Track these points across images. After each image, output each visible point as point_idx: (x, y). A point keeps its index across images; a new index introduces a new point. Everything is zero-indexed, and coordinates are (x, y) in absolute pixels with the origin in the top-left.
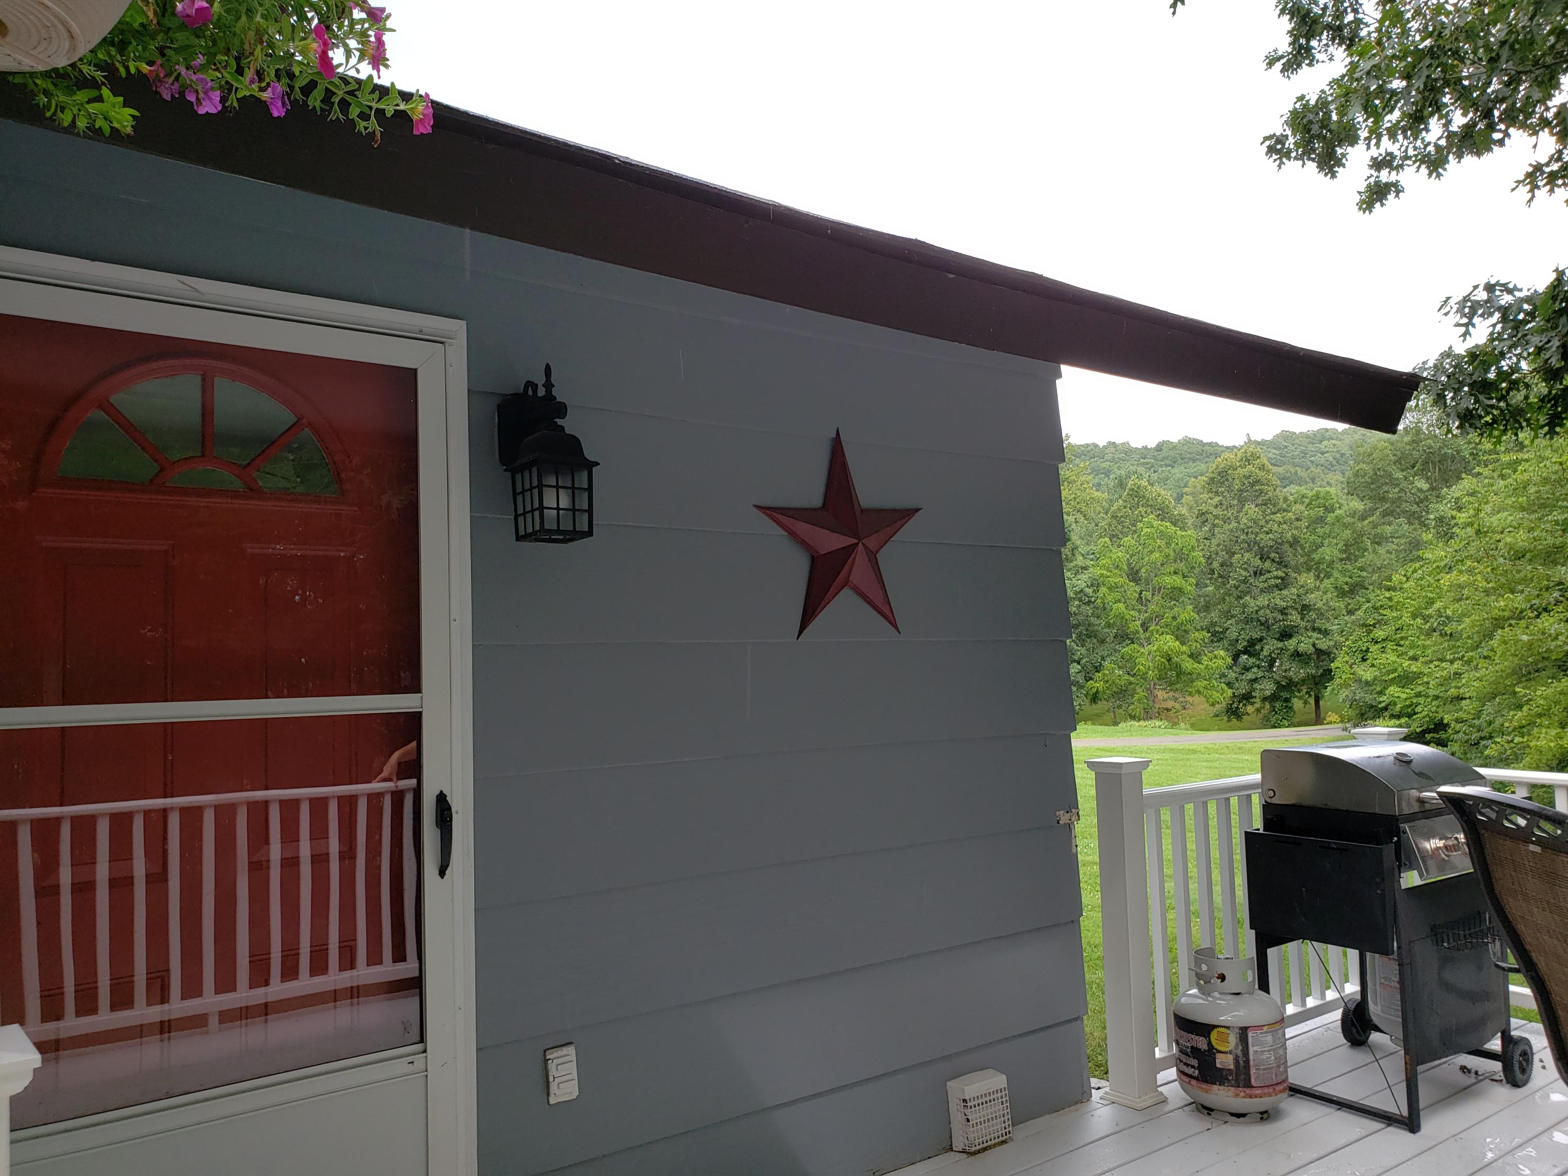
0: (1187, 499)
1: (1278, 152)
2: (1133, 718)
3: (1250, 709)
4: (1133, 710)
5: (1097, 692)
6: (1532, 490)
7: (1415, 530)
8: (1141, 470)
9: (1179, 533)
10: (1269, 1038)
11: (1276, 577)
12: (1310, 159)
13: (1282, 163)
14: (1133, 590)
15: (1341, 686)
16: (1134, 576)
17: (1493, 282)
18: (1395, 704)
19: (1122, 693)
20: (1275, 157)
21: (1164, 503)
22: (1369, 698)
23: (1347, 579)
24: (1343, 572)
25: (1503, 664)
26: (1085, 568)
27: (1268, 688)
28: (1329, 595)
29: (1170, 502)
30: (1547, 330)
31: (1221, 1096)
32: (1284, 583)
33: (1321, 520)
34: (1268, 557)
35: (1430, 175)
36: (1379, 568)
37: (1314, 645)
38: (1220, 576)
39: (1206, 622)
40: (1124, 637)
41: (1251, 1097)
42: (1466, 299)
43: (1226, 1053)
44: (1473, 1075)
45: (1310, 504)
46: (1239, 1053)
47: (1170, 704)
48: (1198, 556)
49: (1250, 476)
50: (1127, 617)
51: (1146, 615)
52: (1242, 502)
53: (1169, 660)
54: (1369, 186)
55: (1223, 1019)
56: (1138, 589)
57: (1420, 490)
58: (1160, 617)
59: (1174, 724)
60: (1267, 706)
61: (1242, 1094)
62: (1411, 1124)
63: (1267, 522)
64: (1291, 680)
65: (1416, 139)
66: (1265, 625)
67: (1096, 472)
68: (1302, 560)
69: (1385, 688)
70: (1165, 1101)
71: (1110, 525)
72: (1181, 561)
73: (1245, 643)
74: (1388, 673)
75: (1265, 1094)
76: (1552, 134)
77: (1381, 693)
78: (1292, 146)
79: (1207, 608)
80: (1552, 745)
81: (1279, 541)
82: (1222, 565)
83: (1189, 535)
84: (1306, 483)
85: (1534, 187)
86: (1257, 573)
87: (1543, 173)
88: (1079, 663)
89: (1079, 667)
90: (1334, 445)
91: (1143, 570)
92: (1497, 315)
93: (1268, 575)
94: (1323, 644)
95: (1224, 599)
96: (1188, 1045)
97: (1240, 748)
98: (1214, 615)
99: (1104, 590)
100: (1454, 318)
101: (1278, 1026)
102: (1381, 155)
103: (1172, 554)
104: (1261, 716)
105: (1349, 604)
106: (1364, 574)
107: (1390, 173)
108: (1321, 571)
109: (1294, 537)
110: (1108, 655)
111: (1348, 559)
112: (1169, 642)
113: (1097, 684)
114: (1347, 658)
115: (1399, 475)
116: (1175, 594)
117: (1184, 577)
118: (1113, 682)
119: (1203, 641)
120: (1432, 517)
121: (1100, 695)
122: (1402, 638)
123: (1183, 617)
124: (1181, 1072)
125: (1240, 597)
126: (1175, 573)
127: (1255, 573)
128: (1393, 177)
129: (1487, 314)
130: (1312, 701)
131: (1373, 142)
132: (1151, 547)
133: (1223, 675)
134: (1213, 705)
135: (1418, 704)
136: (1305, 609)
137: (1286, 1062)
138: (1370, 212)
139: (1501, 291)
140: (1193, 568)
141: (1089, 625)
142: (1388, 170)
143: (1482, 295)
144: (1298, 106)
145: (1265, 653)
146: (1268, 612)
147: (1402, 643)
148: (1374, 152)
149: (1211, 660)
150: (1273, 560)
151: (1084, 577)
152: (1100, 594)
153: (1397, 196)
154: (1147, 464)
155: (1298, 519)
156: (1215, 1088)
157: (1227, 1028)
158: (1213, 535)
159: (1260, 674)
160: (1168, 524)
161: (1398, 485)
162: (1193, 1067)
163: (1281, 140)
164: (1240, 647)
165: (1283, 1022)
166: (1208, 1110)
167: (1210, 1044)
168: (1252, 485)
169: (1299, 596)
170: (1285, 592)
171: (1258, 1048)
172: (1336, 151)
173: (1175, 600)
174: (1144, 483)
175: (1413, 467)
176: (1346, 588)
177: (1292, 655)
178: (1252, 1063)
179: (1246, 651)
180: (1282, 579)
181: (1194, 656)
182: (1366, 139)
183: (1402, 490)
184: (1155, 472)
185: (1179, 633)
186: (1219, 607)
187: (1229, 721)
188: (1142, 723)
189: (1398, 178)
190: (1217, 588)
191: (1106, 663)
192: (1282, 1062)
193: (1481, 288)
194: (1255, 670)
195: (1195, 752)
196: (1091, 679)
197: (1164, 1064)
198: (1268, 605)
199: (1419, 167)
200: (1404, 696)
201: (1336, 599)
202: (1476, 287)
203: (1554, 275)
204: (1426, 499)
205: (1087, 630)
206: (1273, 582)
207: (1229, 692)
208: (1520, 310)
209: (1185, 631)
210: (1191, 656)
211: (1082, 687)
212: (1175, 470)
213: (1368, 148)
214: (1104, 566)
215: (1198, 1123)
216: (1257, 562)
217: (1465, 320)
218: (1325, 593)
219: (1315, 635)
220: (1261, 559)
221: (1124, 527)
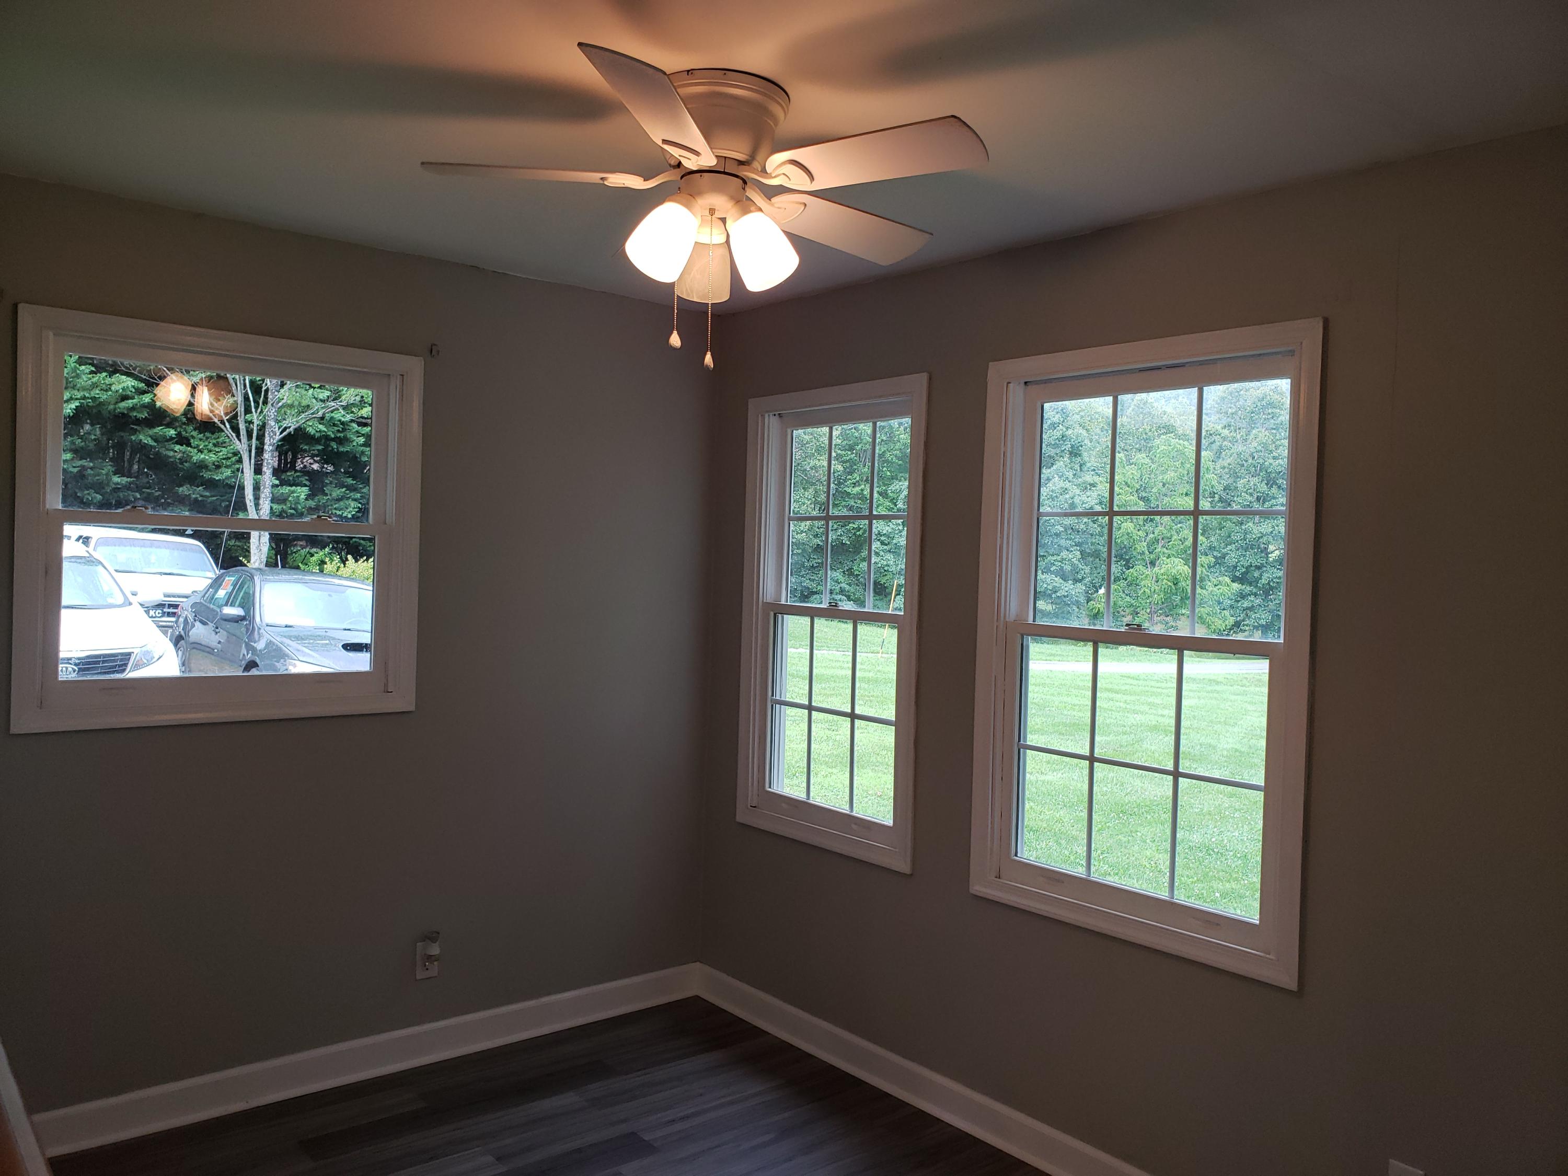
5: (1098, 612)
21: (1169, 421)
38: (1224, 500)
50: (1135, 537)
51: (1153, 536)
52: (1252, 424)
53: (1175, 584)
58: (1165, 538)
63: (1277, 447)
66: (1265, 552)
82: (1227, 488)
89: (1083, 587)
91: (1153, 490)
93: (1274, 502)
98: (1215, 540)
103: (1186, 474)
112: (1174, 566)
113: (1097, 606)
119: (1207, 565)
125: (1243, 522)
126: (1186, 494)
127: (1261, 499)
132: (1164, 467)
141: (1093, 544)
145: (1264, 581)
146: (1271, 539)
149: (1214, 585)
150: (1279, 487)
185: (1184, 556)
186: (1219, 531)
196: (1092, 599)
198: (1272, 532)
211: (1084, 607)
216: (1263, 487)
220: (1268, 484)
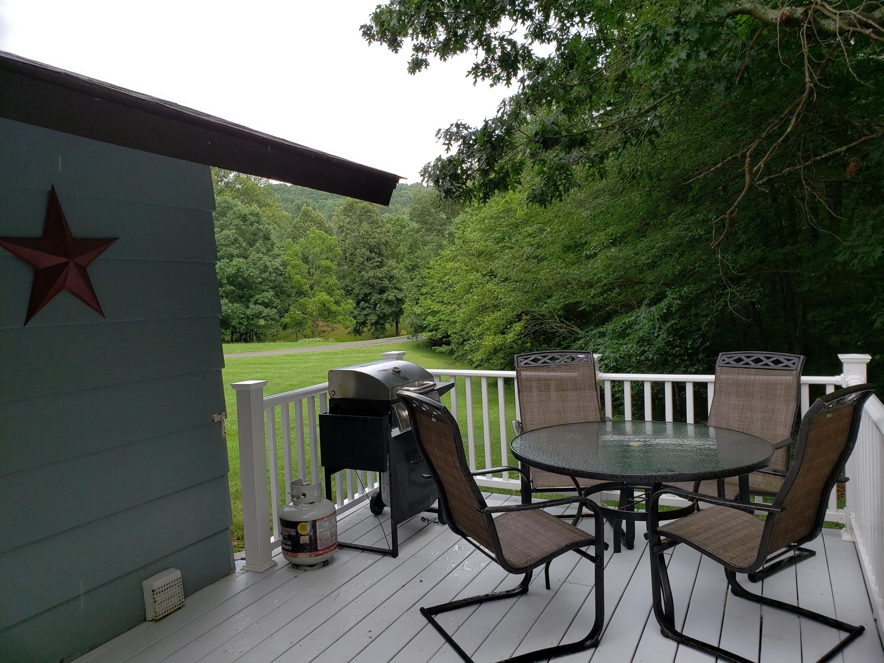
0: (334, 218)
1: (368, 35)
2: (306, 337)
3: (365, 329)
4: (306, 332)
5: (286, 324)
6: (487, 221)
7: (440, 239)
8: (310, 201)
9: (329, 237)
10: (327, 524)
11: (378, 262)
12: (384, 41)
13: (370, 42)
14: (305, 267)
15: (407, 317)
16: (306, 260)
17: (459, 123)
18: (430, 325)
19: (299, 324)
20: (367, 38)
21: (321, 220)
22: (419, 322)
23: (411, 263)
24: (409, 259)
25: (473, 306)
26: (280, 255)
27: (373, 318)
28: (403, 271)
29: (324, 220)
30: (481, 150)
31: (303, 558)
32: (381, 265)
33: (400, 232)
34: (374, 251)
35: (441, 59)
36: (424, 258)
37: (395, 296)
38: (350, 261)
39: (344, 285)
40: (301, 293)
41: (317, 556)
42: (447, 131)
43: (305, 535)
44: (426, 521)
45: (394, 223)
46: (312, 534)
47: (325, 328)
48: (339, 250)
49: (365, 208)
50: (302, 282)
51: (312, 281)
52: (361, 221)
53: (324, 306)
54: (413, 60)
55: (305, 517)
56: (308, 267)
57: (442, 219)
58: (319, 282)
59: (327, 339)
60: (374, 327)
61: (313, 555)
62: (394, 553)
63: (373, 232)
64: (384, 314)
65: (434, 38)
66: (372, 286)
67: (285, 200)
68: (390, 253)
69: (426, 317)
70: (276, 565)
71: (292, 231)
72: (330, 252)
73: (363, 296)
74: (428, 309)
75: (325, 553)
76: (483, 49)
77: (424, 319)
78: (375, 33)
79: (344, 277)
80: (491, 344)
81: (379, 243)
82: (351, 255)
83: (333, 239)
84: (393, 212)
85: (476, 76)
86: (369, 259)
87: (480, 68)
88: (276, 308)
89: (276, 310)
90: (407, 193)
91: (310, 257)
92: (461, 141)
93: (373, 260)
94: (400, 296)
95: (352, 273)
96: (287, 534)
97: (359, 351)
98: (347, 281)
99: (289, 267)
100: (442, 140)
101: (332, 516)
102: (418, 44)
103: (325, 248)
104: (370, 333)
105: (412, 275)
106: (419, 260)
107: (422, 54)
108: (399, 258)
109: (386, 241)
110: (292, 304)
111: (411, 252)
112: (324, 296)
113: (286, 320)
114: (409, 303)
115: (433, 211)
116: (327, 270)
117: (332, 261)
118: (295, 318)
119: (342, 295)
120: (447, 232)
121: (288, 325)
122: (434, 292)
123: (331, 282)
124: (283, 549)
125: (360, 272)
126: (327, 259)
127: (367, 259)
128: (424, 57)
129: (457, 140)
130: (394, 324)
131: (415, 36)
132: (314, 245)
133: (352, 313)
134: (346, 328)
135: (440, 324)
136: (391, 278)
137: (336, 532)
138: (414, 74)
139: (463, 128)
140: (336, 256)
141: (282, 287)
142: (421, 53)
143: (455, 130)
144: (378, 10)
145: (372, 301)
146: (374, 279)
147: (434, 295)
148: (415, 42)
149: (346, 305)
150: (376, 253)
151: (279, 260)
152: (287, 270)
153: (426, 67)
154: (313, 197)
155: (388, 232)
156: (300, 554)
157: (306, 522)
158: (347, 238)
159: (370, 311)
160: (323, 232)
161: (433, 216)
162: (289, 545)
163: (370, 28)
164: (360, 298)
165: (335, 513)
166: (296, 566)
167: (297, 532)
168: (366, 212)
169: (388, 271)
170: (382, 269)
171: (322, 531)
172: (397, 39)
173: (327, 273)
174: (310, 208)
175: (439, 207)
176: (410, 267)
177: (385, 302)
178: (318, 538)
179: (363, 300)
180: (380, 262)
181: (337, 303)
182: (411, 34)
183: (434, 219)
184: (317, 202)
185: (329, 291)
186: (350, 277)
187: (355, 336)
188: (310, 339)
189: (427, 58)
190: (349, 267)
191: (291, 308)
192: (335, 534)
193: (454, 125)
194: (367, 309)
195: (336, 353)
196: (283, 317)
197: (275, 545)
198: (374, 276)
199: (436, 54)
200: (434, 321)
201: (405, 273)
202: (452, 125)
203: (484, 123)
204: (445, 223)
205: (281, 290)
206: (376, 264)
207: (355, 321)
208: (471, 139)
209: (332, 290)
210: (336, 303)
211: (279, 322)
212: (327, 202)
213: (413, 39)
214: (289, 254)
215: (291, 574)
216: (368, 253)
217: (447, 142)
218: (401, 270)
219: (396, 291)
220: (370, 252)
221: (300, 233)
